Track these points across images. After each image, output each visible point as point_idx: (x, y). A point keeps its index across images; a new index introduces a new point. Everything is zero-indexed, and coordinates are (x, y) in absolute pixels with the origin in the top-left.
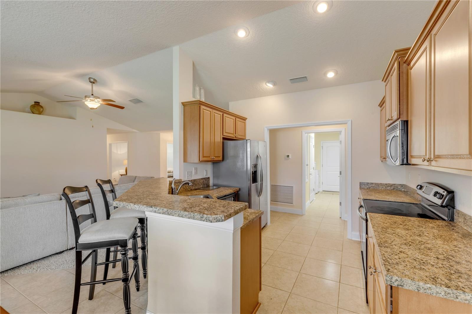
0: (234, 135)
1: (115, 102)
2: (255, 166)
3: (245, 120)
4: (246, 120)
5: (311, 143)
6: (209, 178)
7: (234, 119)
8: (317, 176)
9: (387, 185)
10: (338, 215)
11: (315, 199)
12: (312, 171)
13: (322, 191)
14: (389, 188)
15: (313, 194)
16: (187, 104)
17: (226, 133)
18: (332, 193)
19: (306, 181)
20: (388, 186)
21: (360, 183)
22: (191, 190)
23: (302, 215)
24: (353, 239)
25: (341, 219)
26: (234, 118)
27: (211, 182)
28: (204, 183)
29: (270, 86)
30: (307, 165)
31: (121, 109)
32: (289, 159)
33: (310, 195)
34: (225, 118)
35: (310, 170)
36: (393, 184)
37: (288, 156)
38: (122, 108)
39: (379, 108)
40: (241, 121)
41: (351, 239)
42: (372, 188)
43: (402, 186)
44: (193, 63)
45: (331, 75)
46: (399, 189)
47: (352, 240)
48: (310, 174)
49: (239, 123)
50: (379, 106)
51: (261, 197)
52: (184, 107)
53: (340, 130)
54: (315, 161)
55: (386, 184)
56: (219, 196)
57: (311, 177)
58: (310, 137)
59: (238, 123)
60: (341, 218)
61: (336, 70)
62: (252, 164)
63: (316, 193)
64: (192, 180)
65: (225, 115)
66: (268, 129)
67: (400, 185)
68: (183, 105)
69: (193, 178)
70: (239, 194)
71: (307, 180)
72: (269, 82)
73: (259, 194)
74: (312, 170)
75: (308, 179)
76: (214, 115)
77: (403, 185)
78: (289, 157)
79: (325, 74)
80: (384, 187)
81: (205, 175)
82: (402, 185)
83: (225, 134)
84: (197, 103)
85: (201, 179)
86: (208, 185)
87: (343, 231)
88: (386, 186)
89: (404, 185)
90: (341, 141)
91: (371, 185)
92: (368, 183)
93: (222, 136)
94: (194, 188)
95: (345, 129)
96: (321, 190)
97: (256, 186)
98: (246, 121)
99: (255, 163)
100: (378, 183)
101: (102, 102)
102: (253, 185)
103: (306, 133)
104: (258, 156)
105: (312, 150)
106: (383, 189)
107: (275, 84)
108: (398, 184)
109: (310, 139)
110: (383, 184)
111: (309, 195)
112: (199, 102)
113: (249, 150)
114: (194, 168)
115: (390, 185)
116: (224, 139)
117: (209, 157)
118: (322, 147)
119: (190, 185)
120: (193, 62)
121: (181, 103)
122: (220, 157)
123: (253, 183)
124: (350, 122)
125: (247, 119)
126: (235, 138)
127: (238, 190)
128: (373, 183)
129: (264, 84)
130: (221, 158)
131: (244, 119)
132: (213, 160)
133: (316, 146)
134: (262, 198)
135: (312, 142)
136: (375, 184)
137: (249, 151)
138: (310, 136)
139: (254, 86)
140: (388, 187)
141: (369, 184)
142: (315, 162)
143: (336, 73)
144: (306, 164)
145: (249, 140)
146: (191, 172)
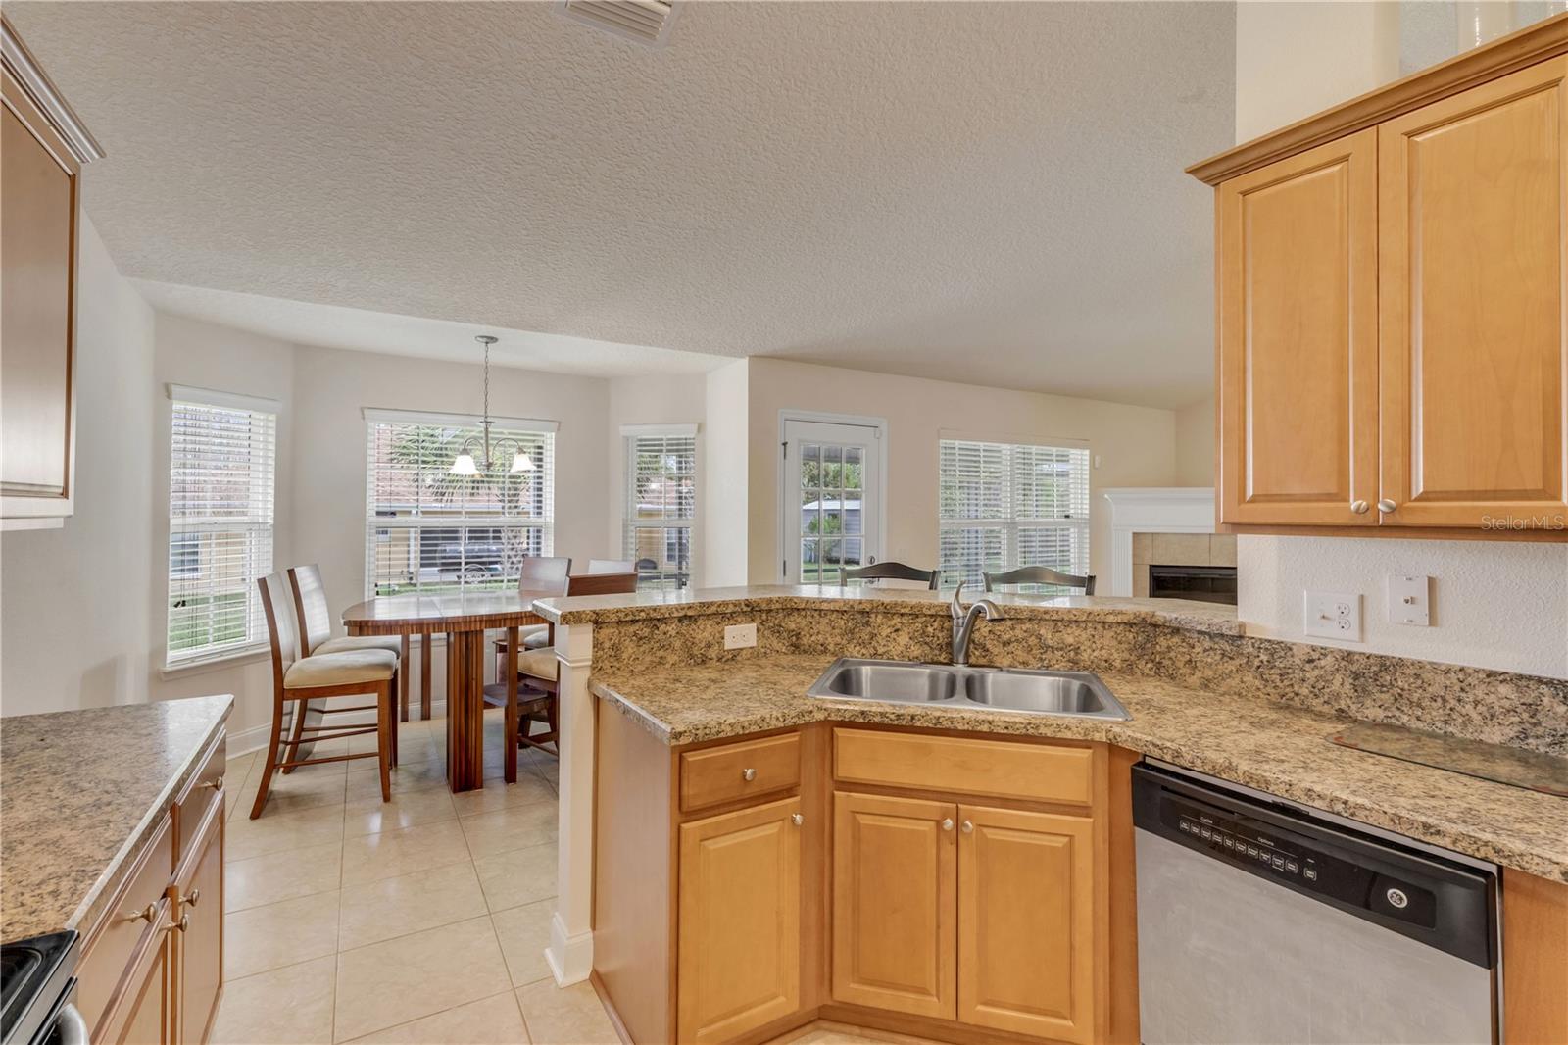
64: (1354, 654)
146: (1362, 598)
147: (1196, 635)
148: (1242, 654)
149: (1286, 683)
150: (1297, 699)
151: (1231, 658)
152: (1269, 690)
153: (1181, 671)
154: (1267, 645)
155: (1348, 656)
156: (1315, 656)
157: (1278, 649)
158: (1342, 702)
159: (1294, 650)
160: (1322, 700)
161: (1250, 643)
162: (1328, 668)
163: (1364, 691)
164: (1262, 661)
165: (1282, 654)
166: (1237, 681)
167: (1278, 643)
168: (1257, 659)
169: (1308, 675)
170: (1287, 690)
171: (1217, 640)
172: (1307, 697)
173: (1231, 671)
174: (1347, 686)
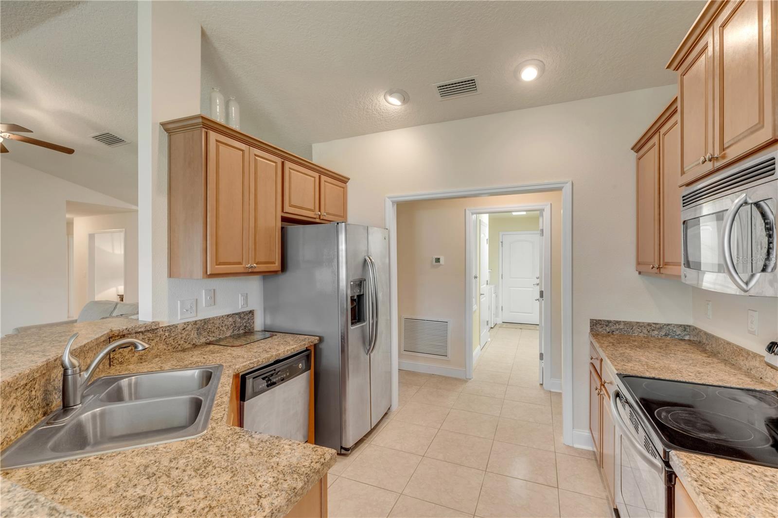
0: (315, 214)
1: (32, 132)
2: (360, 283)
3: (345, 182)
4: (347, 182)
5: (482, 235)
6: (251, 312)
7: (314, 177)
8: (494, 295)
9: (651, 326)
10: (536, 377)
11: (489, 340)
12: (484, 288)
13: (501, 322)
14: (656, 332)
15: (485, 331)
16: (174, 128)
17: (291, 206)
18: (519, 326)
19: (474, 310)
20: (653, 328)
21: (592, 321)
22: (195, 346)
23: (465, 381)
24: (576, 446)
25: (543, 389)
26: (317, 175)
27: (259, 323)
28: (238, 325)
29: (394, 103)
30: (476, 277)
31: (69, 154)
32: (441, 265)
33: (482, 335)
34: (290, 173)
35: (481, 287)
36: (665, 325)
37: (438, 260)
38: (70, 151)
39: (633, 155)
40: (332, 182)
41: (571, 445)
42: (617, 332)
43: (685, 328)
44: (204, 34)
45: (529, 74)
46: (678, 335)
47: (572, 447)
48: (481, 294)
49: (329, 187)
50: (632, 149)
51: (374, 352)
52: (170, 136)
53: (540, 207)
54: (489, 269)
55: (649, 325)
56: (252, 366)
57: (482, 300)
58: (480, 223)
59: (325, 186)
60: (542, 385)
61: (542, 61)
62: (351, 279)
63: (491, 328)
64: (196, 321)
65: (288, 164)
66: (393, 202)
67: (681, 326)
68: (166, 130)
69: (202, 316)
70: (321, 349)
71: (475, 307)
72: (391, 93)
73: (370, 348)
74: (485, 286)
75: (476, 303)
76: (255, 160)
77: (687, 326)
78: (439, 262)
79: (517, 72)
80: (645, 331)
81: (240, 307)
82: (684, 325)
83: (287, 209)
84: (197, 124)
85: (228, 316)
86: (249, 330)
87: (551, 421)
88: (649, 328)
89: (690, 326)
90: (542, 230)
91: (615, 327)
92: (609, 322)
93: (280, 214)
94: (203, 340)
95: (551, 204)
96: (499, 321)
97: (363, 330)
98: (347, 184)
99: (357, 277)
100: (631, 322)
101: (8, 134)
102: (354, 330)
103: (473, 214)
104: (365, 260)
105: (485, 248)
106: (641, 335)
107: (405, 100)
108: (676, 325)
109: (481, 226)
110: (643, 323)
111: (480, 335)
112: (200, 120)
113: (342, 247)
114: (206, 290)
115: (658, 326)
116: (284, 219)
117: (240, 263)
118: (502, 242)
119: (140, 348)
120: (202, 28)
121: (159, 124)
122: (273, 263)
123: (352, 323)
124: (569, 186)
125: (349, 179)
126: (318, 220)
127: (316, 342)
128: (618, 322)
129: (382, 97)
130: (277, 266)
131: (344, 180)
132: (250, 270)
133: (491, 241)
134: (377, 354)
135: (484, 234)
136: (626, 323)
137: (342, 250)
138: (480, 220)
139: (360, 102)
140: (653, 330)
141: (610, 324)
142: (490, 271)
143: (542, 70)
144: (473, 276)
145: (343, 224)
146: (197, 300)
147: (134, 335)
148: (158, 336)
149: (176, 342)
150: (179, 347)
151: (152, 340)
152: (169, 348)
153: (127, 357)
154: (168, 328)
155: (195, 323)
156: (185, 326)
157: (171, 328)
158: (194, 341)
159: (178, 327)
160: (188, 343)
161: (161, 330)
162: (190, 330)
163: (200, 333)
164: (166, 336)
165: (174, 330)
166: (156, 350)
167: (173, 326)
168: (164, 336)
169: (183, 335)
170: (176, 344)
171: (146, 334)
172: (183, 344)
173: (153, 347)
174: (196, 334)
